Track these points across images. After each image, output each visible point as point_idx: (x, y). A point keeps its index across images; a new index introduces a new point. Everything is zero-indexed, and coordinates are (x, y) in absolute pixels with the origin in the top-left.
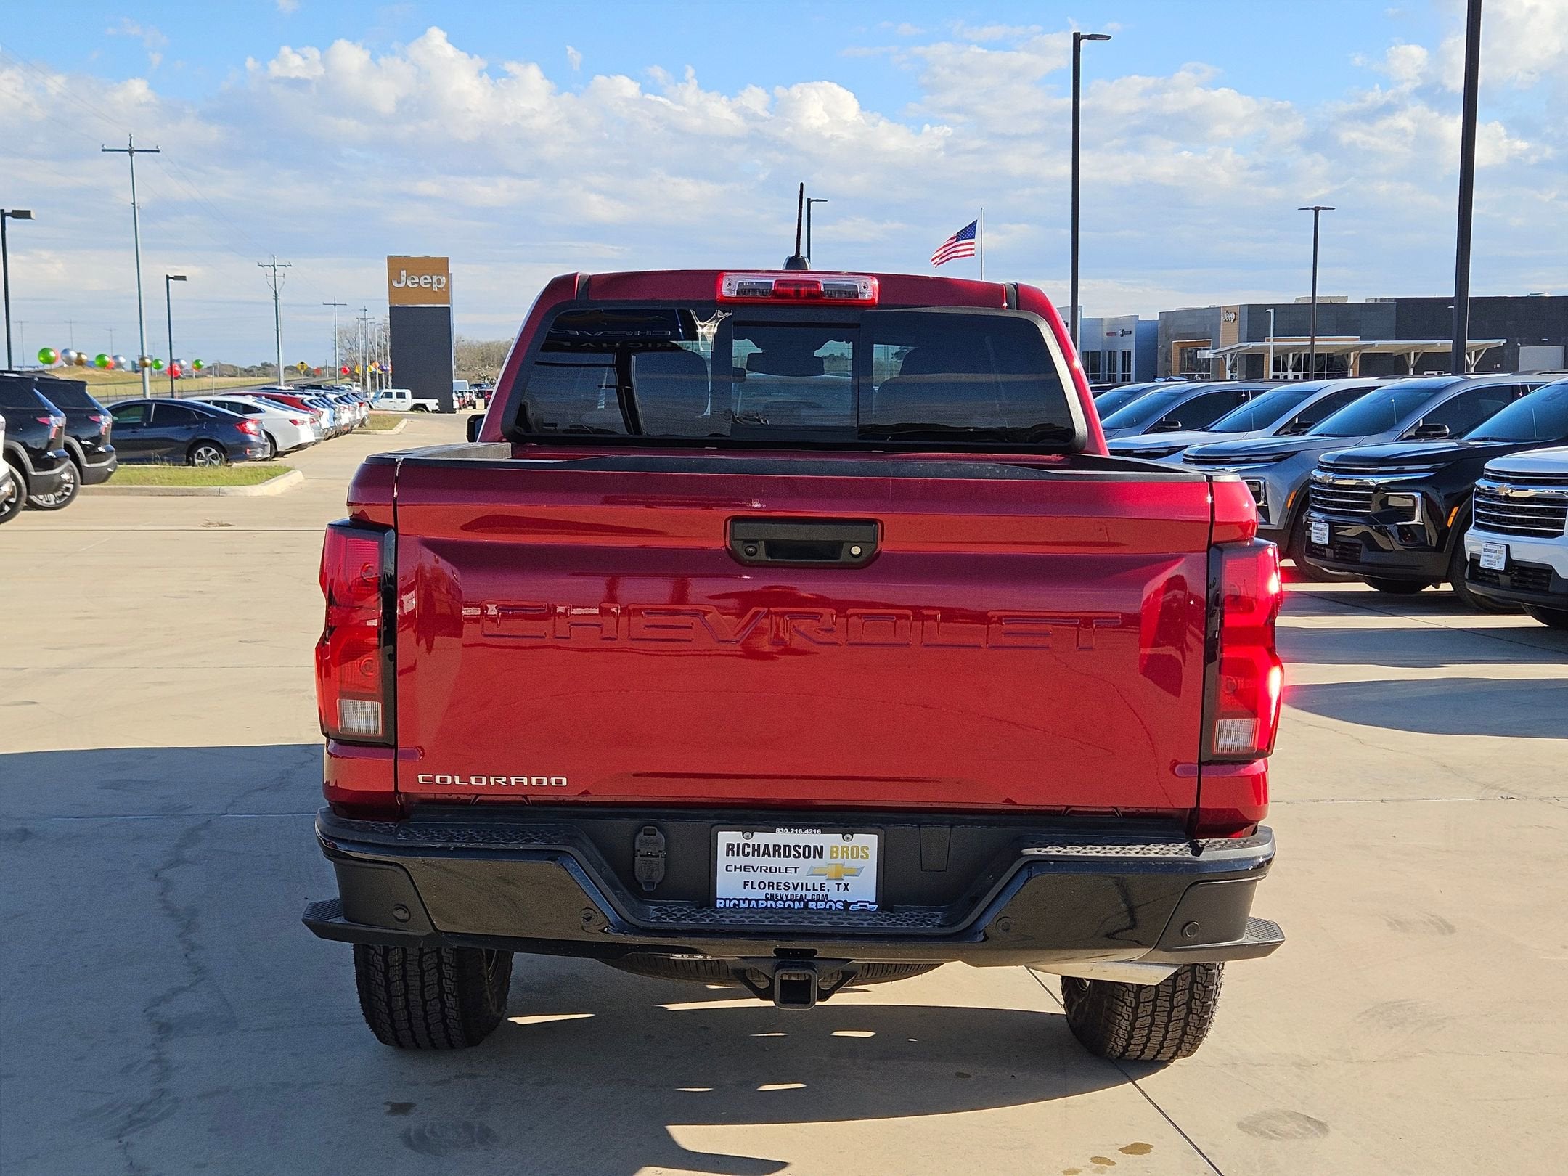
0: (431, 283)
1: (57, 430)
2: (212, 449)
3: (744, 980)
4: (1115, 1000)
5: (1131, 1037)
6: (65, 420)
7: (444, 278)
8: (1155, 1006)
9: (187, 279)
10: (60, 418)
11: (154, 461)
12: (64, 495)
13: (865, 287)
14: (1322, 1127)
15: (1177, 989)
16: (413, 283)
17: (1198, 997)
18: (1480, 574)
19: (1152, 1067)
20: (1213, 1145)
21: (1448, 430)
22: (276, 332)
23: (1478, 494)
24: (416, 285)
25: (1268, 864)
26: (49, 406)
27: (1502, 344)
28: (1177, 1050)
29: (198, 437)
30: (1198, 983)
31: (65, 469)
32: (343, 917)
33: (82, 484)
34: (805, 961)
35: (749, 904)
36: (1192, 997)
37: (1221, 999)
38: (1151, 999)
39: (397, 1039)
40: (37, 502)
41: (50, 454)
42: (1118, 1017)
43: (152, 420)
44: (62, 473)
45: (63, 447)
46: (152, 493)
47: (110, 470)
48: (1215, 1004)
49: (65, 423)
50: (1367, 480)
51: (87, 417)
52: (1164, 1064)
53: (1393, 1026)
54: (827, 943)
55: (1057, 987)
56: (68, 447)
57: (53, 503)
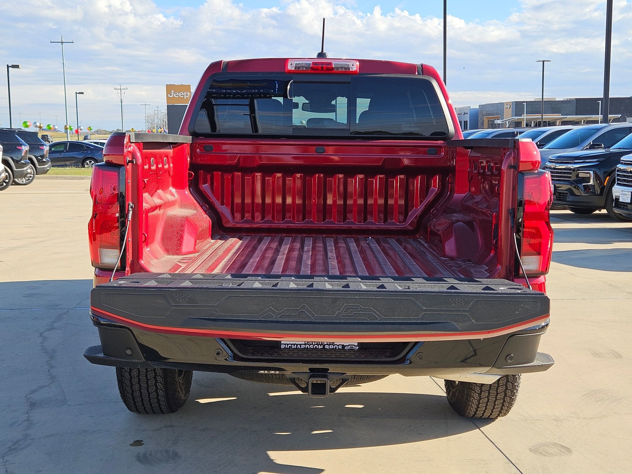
0: (184, 95)
1: (25, 152)
2: (92, 161)
3: (295, 383)
4: (470, 390)
5: (478, 407)
6: (29, 148)
7: (189, 93)
8: (489, 393)
9: (84, 93)
10: (26, 147)
11: (68, 166)
12: (29, 179)
13: (353, 65)
14: (569, 450)
15: (500, 385)
16: (176, 96)
17: (509, 389)
18: (619, 205)
19: (487, 421)
20: (518, 459)
21: (603, 146)
22: (121, 116)
23: (618, 171)
24: (178, 96)
25: (547, 327)
26: (22, 142)
27: (619, 117)
28: (499, 413)
29: (86, 156)
30: (509, 382)
31: (29, 168)
32: (103, 354)
33: (36, 174)
34: (323, 374)
35: (297, 346)
36: (507, 389)
37: (520, 389)
38: (487, 390)
39: (137, 410)
40: (19, 182)
41: (22, 162)
42: (472, 398)
43: (68, 150)
44: (27, 169)
45: (28, 159)
46: (66, 178)
47: (48, 168)
48: (517, 392)
49: (29, 149)
50: (570, 166)
51: (38, 147)
52: (493, 420)
53: (598, 401)
54: (334, 365)
55: (442, 384)
56: (30, 159)
57: (25, 182)
